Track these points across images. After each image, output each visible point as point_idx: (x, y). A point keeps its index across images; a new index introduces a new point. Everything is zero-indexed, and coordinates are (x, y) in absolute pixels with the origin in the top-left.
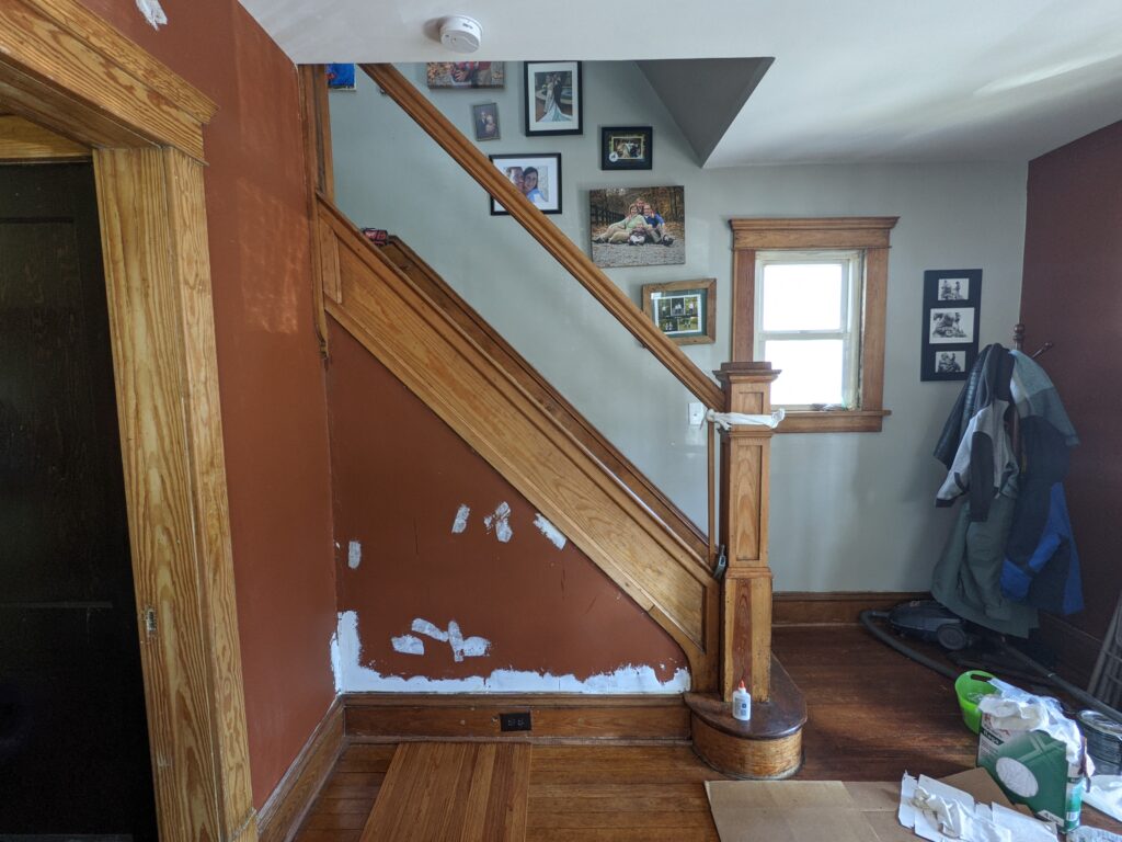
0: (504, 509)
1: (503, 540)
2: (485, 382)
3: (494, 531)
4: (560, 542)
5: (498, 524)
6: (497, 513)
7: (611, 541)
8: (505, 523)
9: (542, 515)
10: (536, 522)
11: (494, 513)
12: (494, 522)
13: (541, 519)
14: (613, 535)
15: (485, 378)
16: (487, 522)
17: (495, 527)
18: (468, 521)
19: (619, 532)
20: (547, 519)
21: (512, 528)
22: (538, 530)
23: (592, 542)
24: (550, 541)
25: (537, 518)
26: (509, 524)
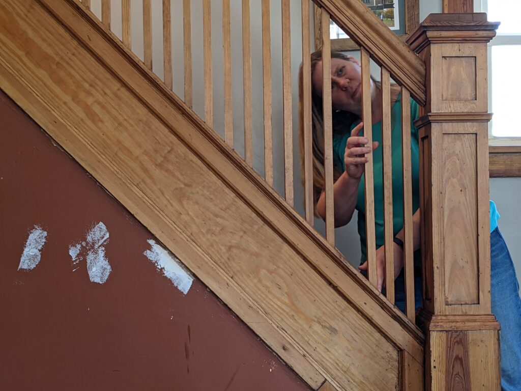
0: (100, 233)
1: (98, 280)
2: (75, 43)
3: (83, 266)
4: (185, 283)
5: (90, 257)
6: (89, 239)
7: (260, 281)
8: (101, 254)
9: (158, 242)
10: (148, 253)
11: (85, 240)
12: (83, 253)
13: (157, 248)
14: (263, 272)
15: (74, 36)
16: (73, 252)
17: (85, 261)
18: (44, 251)
19: (273, 267)
20: (165, 247)
21: (110, 263)
22: (152, 265)
23: (232, 283)
24: (169, 281)
25: (149, 247)
26: (106, 256)
